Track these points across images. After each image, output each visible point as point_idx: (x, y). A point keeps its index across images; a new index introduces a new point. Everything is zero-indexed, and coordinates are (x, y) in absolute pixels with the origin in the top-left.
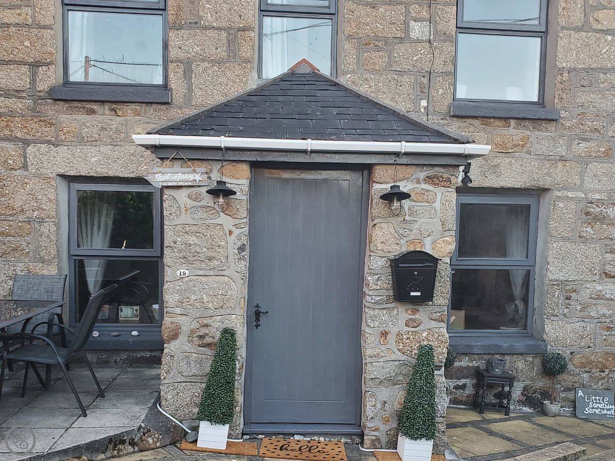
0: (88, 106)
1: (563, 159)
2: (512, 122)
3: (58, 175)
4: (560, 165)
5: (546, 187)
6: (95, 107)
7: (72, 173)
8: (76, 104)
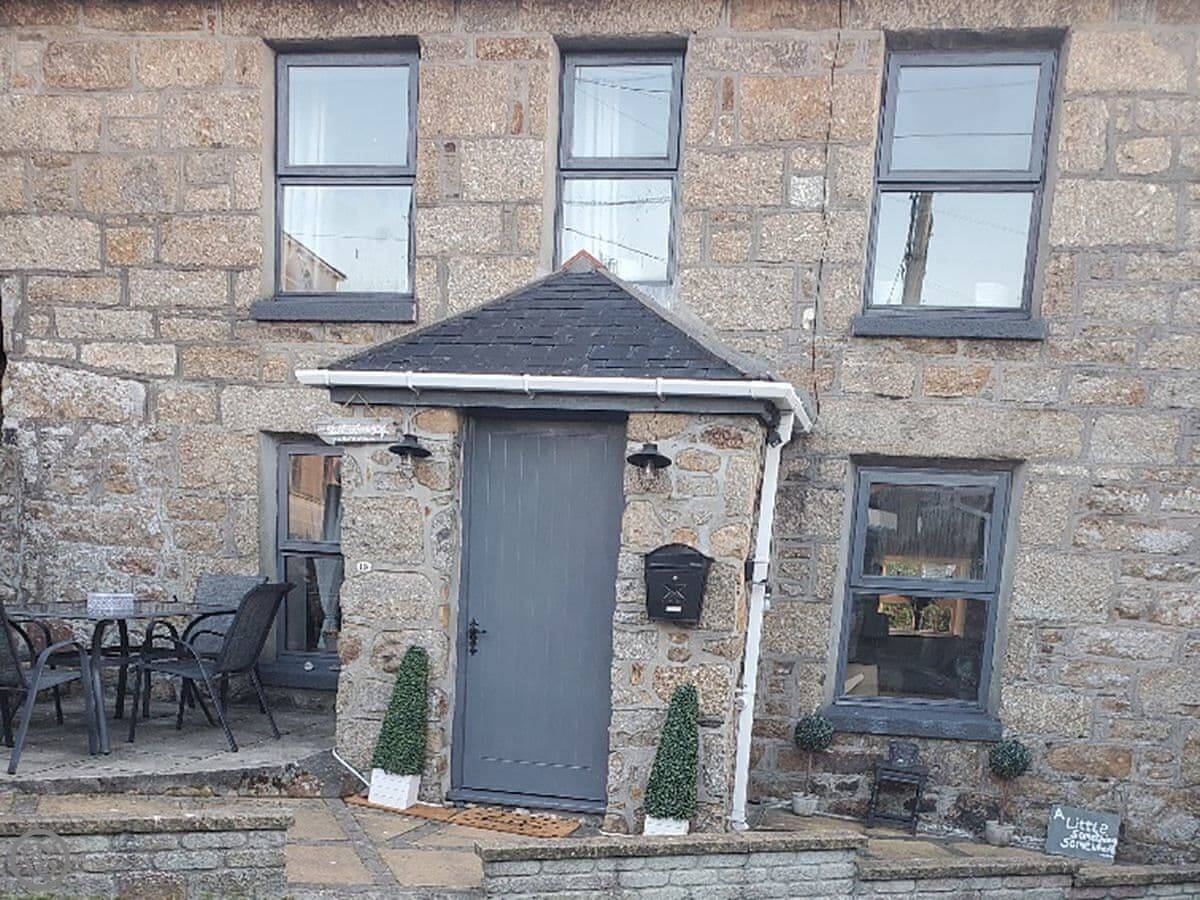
0: (303, 328)
1: (1049, 408)
2: (961, 345)
3: (262, 431)
4: (1045, 418)
5: (1018, 457)
6: (311, 329)
7: (280, 429)
8: (286, 326)
